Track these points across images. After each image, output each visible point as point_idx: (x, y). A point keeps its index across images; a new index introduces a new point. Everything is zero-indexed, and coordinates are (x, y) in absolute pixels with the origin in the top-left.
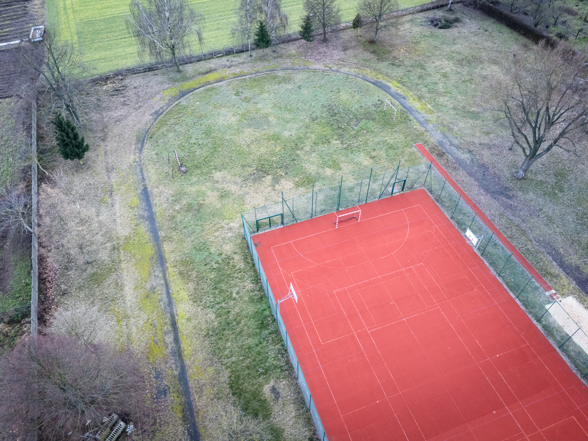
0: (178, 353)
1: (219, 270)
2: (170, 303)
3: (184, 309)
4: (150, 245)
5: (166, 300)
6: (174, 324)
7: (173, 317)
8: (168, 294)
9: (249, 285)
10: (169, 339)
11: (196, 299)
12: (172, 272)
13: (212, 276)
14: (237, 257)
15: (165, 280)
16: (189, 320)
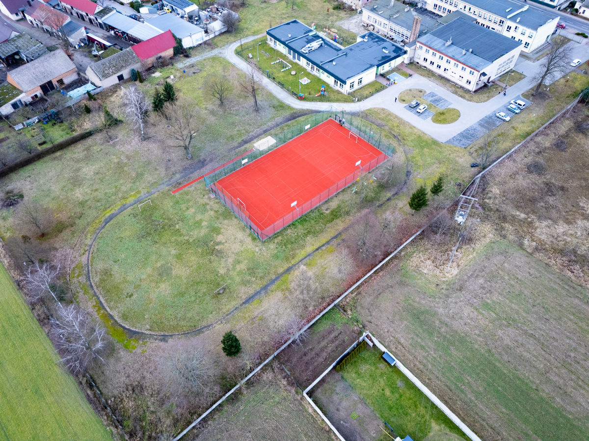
0: (328, 243)
1: (285, 245)
2: (309, 255)
3: (309, 249)
4: (282, 278)
5: (308, 258)
6: (317, 249)
7: (314, 252)
8: (305, 258)
9: (289, 231)
10: (324, 248)
11: (303, 246)
12: (293, 262)
13: (289, 246)
14: (276, 241)
15: (299, 263)
16: (313, 245)
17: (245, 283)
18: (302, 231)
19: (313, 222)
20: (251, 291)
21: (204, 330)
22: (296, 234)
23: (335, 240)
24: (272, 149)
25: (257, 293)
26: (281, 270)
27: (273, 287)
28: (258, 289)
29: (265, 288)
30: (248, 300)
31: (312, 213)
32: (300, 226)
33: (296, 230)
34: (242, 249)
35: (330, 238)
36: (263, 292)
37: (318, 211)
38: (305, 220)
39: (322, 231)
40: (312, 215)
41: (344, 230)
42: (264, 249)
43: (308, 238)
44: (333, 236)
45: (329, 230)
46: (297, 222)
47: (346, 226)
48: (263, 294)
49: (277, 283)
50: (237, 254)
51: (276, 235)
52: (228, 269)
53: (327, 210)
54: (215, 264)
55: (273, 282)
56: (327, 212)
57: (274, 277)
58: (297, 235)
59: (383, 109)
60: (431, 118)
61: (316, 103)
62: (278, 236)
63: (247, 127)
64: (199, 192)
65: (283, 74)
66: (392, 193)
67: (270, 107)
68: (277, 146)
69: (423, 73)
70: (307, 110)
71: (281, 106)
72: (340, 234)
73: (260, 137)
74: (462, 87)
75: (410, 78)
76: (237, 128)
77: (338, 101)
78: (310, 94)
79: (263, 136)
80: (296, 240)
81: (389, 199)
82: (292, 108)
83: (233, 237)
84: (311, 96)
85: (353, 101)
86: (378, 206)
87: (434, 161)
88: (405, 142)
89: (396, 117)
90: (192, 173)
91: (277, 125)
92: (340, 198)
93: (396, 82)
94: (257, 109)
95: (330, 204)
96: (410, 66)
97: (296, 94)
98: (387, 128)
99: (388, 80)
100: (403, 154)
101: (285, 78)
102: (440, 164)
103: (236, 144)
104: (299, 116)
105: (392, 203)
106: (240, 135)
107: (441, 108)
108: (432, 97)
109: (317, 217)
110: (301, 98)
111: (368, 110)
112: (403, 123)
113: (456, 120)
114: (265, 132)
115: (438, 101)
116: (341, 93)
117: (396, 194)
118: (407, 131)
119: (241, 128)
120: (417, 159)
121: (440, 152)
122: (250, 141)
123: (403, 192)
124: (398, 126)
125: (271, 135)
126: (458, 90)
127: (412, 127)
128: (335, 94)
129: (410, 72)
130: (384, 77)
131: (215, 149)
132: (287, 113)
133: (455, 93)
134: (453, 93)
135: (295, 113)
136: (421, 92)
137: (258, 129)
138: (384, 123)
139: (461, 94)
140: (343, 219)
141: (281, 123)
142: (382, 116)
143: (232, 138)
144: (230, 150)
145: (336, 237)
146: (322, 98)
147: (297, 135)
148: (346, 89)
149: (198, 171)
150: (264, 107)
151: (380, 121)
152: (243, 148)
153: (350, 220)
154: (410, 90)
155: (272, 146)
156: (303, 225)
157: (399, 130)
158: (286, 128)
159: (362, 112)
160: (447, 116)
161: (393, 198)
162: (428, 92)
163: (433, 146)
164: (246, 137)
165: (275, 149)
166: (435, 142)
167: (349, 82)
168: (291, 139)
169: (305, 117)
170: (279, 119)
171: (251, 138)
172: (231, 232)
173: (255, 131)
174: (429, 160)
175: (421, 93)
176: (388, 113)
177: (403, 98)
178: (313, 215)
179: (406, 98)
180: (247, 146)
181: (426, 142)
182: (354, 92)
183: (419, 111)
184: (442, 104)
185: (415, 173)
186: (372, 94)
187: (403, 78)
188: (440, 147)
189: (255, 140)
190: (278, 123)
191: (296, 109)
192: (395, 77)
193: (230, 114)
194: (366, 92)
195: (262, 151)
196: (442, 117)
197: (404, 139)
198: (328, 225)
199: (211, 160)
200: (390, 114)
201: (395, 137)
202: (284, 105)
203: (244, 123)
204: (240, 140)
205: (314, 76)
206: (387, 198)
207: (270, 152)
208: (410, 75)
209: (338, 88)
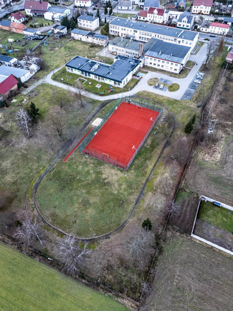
0: (157, 161)
1: (138, 169)
2: (152, 170)
3: (151, 167)
4: (147, 185)
5: (153, 171)
6: (155, 166)
7: (154, 167)
8: (151, 172)
9: (136, 162)
10: (157, 164)
11: (147, 167)
12: (147, 176)
13: (140, 169)
14: (133, 168)
15: (150, 175)
16: (151, 165)
17: (131, 194)
18: (142, 159)
19: (144, 153)
20: (136, 197)
21: (125, 224)
23: (160, 159)
25: (139, 197)
26: (144, 182)
27: (145, 191)
28: (139, 195)
29: (141, 193)
30: (137, 201)
32: (140, 158)
33: (139, 160)
34: (118, 178)
35: (157, 159)
36: (142, 195)
37: (144, 148)
38: (140, 154)
39: (152, 157)
41: (161, 153)
42: (129, 174)
43: (147, 162)
44: (158, 157)
45: (154, 155)
46: (137, 156)
47: (161, 151)
48: (143, 196)
49: (146, 188)
50: (117, 181)
51: (131, 166)
52: (118, 190)
53: (147, 146)
54: (110, 190)
55: (143, 189)
56: (148, 147)
57: (142, 186)
58: (141, 162)
59: (144, 91)
60: (167, 90)
61: (110, 96)
62: (132, 166)
63: (83, 116)
64: (78, 156)
65: (85, 85)
66: (172, 129)
67: (88, 103)
68: (104, 122)
69: (152, 70)
70: (108, 100)
71: (94, 102)
72: (160, 155)
73: (92, 119)
74: (172, 73)
75: (147, 74)
76: (78, 118)
77: (120, 92)
78: (105, 92)
79: (94, 119)
80: (142, 165)
81: (172, 132)
82: (100, 101)
83: (110, 174)
85: (128, 91)
86: (170, 137)
87: (181, 109)
88: (163, 104)
89: (152, 93)
90: (68, 148)
91: (98, 111)
92: (150, 138)
93: (142, 77)
94: (82, 106)
95: (147, 142)
96: (144, 68)
97: (98, 94)
98: (151, 99)
99: (138, 77)
100: (166, 109)
101: (88, 87)
102: (184, 110)
103: (82, 127)
104: (106, 104)
105: (175, 133)
106: (82, 121)
107: (169, 84)
108: (163, 80)
109: (145, 151)
110: (102, 95)
111: (138, 93)
112: (157, 95)
113: (179, 88)
114: (94, 116)
115: (166, 81)
116: (120, 88)
117: (174, 129)
118: (161, 98)
119: (80, 118)
120: (173, 110)
121: (181, 105)
122: (89, 123)
123: (176, 127)
124: (156, 97)
125: (97, 117)
126: (171, 74)
127: (162, 96)
128: (117, 89)
129: (146, 71)
130: (136, 76)
131: (73, 132)
132: (99, 104)
133: (171, 76)
134: (170, 76)
135: (103, 103)
136: (156, 79)
137: (89, 116)
138: (148, 97)
139: (174, 76)
140: (158, 148)
141: (99, 110)
142: (146, 94)
143: (78, 124)
144: (81, 130)
145: (159, 157)
146: (112, 93)
147: (111, 114)
148: (122, 86)
149: (71, 146)
150: (85, 104)
151: (146, 97)
152: (87, 127)
153: (161, 147)
154: (151, 79)
155: (102, 122)
156: (140, 156)
157: (157, 99)
158: (103, 112)
159: (135, 95)
160: (174, 87)
162: (159, 78)
163: (177, 103)
164: (85, 121)
165: (104, 123)
166: (176, 101)
167: (123, 82)
168: (109, 116)
169: (109, 103)
170: (97, 108)
171: (88, 122)
172: (108, 171)
174: (179, 109)
175: (157, 80)
176: (147, 93)
177: (150, 84)
178: (143, 150)
179: (151, 83)
180: (89, 126)
181: (172, 101)
182: (126, 86)
183: (161, 88)
184: (168, 82)
185: (176, 117)
187: (144, 74)
188: (180, 102)
189: (91, 122)
190: (98, 110)
191: (102, 101)
192: (140, 74)
193: (69, 112)
194: (132, 85)
195: (98, 126)
196: (172, 89)
197: (162, 103)
198: (152, 153)
199: (74, 138)
200: (148, 93)
201: (157, 103)
203: (80, 115)
204: (83, 124)
205: (101, 82)
206: (171, 132)
207: (103, 126)
208: (147, 72)
209: (117, 86)
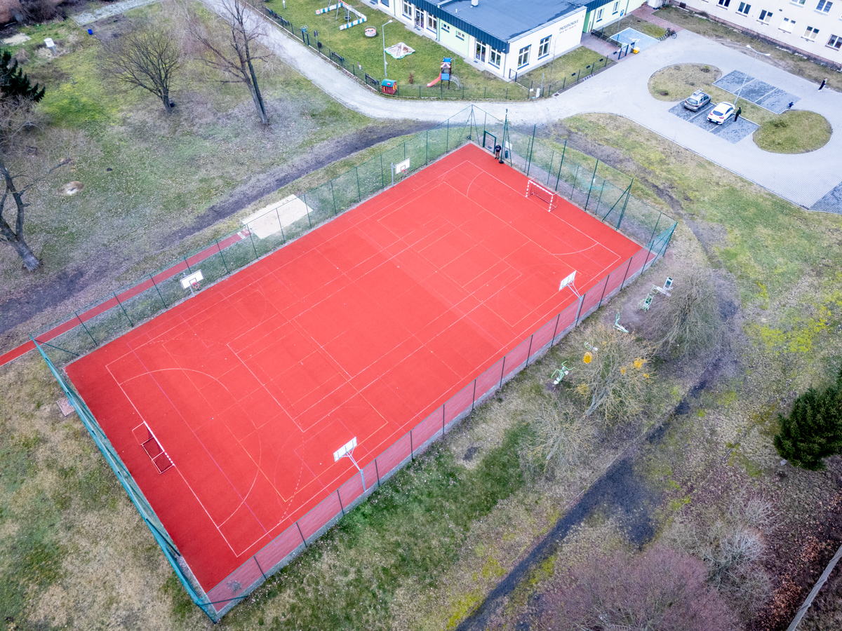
18: (377, 558)
19: (418, 512)
22: (352, 576)
23: (506, 600)
24: (297, 234)
31: (416, 470)
32: (368, 537)
33: (352, 552)
35: (485, 592)
37: (440, 464)
38: (390, 506)
39: (455, 558)
40: (416, 482)
41: (539, 549)
43: (400, 592)
44: (496, 580)
45: (480, 550)
46: (358, 517)
47: (545, 531)
51: (274, 585)
53: (468, 457)
56: (472, 466)
59: (613, 117)
60: (750, 137)
61: (429, 104)
62: (281, 587)
63: (230, 169)
65: (344, 36)
66: (690, 384)
67: (303, 114)
68: (311, 226)
69: (702, 27)
70: (405, 121)
71: (335, 113)
72: (522, 569)
73: (266, 197)
74: (810, 58)
75: (669, 39)
76: (202, 173)
77: (487, 96)
78: (412, 82)
79: (274, 194)
80: (351, 604)
81: (681, 409)
82: (362, 118)
84: (416, 86)
85: (529, 98)
86: (650, 439)
87: (795, 265)
88: (695, 207)
89: (652, 136)
91: (319, 164)
92: (512, 406)
93: (636, 49)
94: (265, 120)
95: (481, 429)
96: (664, 13)
97: (374, 83)
98: (631, 167)
99: (615, 44)
100: (695, 243)
101: (350, 45)
102: (819, 274)
103: (188, 220)
104: (381, 139)
105: (698, 422)
106: (207, 194)
107: (775, 110)
108: (740, 82)
109: (436, 490)
110: (388, 92)
111: (572, 119)
112: (674, 152)
113: (825, 142)
114: (281, 182)
115: (757, 91)
116: (495, 78)
117: (703, 385)
118: (692, 174)
119: (214, 174)
120: (742, 258)
121: (809, 238)
122: (233, 211)
123: (725, 380)
124: (662, 162)
125: (297, 192)
126: (802, 64)
127: (704, 164)
128: (480, 80)
129: (665, 25)
130: (605, 38)
131: (123, 237)
132: (349, 132)
133: (800, 72)
134: (793, 72)
135: (371, 131)
136: (706, 70)
137: (261, 176)
138: (621, 154)
139: (814, 74)
140: (531, 498)
141: (330, 158)
142: (614, 134)
143: (182, 202)
144: (167, 240)
145: (506, 587)
146: (445, 91)
147: (373, 192)
148: (508, 66)
149: (50, 309)
150: (286, 114)
151: (608, 149)
152: (208, 232)
153: (556, 502)
154: (677, 68)
155: (297, 224)
156: (379, 527)
157: (669, 171)
158: (342, 171)
159: (555, 126)
160: (794, 130)
161: (693, 402)
162: (725, 71)
163: (782, 219)
164: (222, 199)
165: (305, 234)
166: (783, 207)
167: (516, 46)
168: (355, 202)
169: (399, 139)
170: (323, 148)
171: (237, 202)
173: (253, 180)
174: (782, 264)
175: (708, 75)
176: (627, 127)
177: (663, 88)
178: (419, 480)
179: (670, 87)
180: (221, 225)
181: (757, 205)
182: (529, 74)
183: (715, 118)
184: (772, 100)
185: (750, 308)
186: (577, 79)
187: (652, 40)
188: (805, 220)
189: (249, 208)
190: (322, 158)
191: (375, 120)
192: (629, 36)
193: (190, 134)
194: (561, 76)
195: (266, 240)
196: (782, 135)
197: (687, 198)
198: (474, 525)
199: (101, 273)
200: (633, 129)
201: (660, 192)
202: (340, 110)
203: (222, 160)
204: (203, 208)
205: (422, 38)
206: (675, 402)
207: (291, 242)
208: (671, 33)
209: (486, 65)
